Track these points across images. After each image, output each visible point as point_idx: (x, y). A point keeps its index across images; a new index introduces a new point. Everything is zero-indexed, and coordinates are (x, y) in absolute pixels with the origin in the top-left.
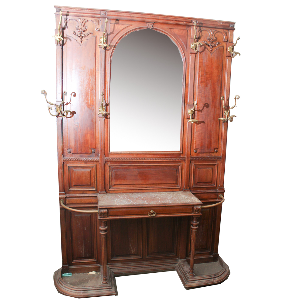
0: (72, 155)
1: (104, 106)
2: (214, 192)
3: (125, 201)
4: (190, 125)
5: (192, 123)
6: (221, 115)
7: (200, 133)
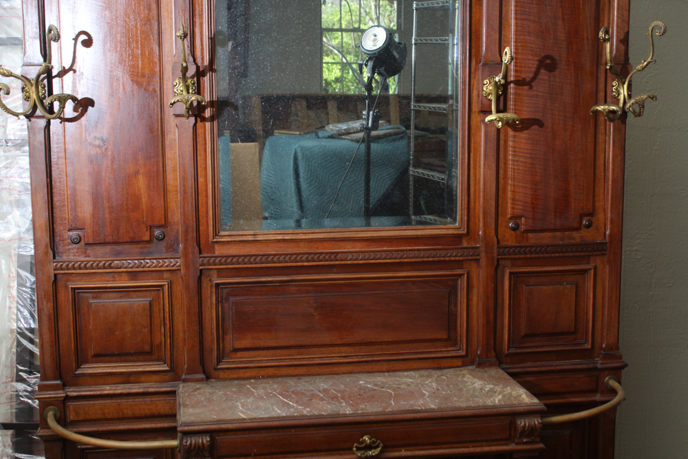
0: (86, 250)
1: (192, 77)
2: (585, 366)
3: (272, 405)
4: (493, 134)
5: (500, 124)
6: (602, 94)
7: (529, 161)
